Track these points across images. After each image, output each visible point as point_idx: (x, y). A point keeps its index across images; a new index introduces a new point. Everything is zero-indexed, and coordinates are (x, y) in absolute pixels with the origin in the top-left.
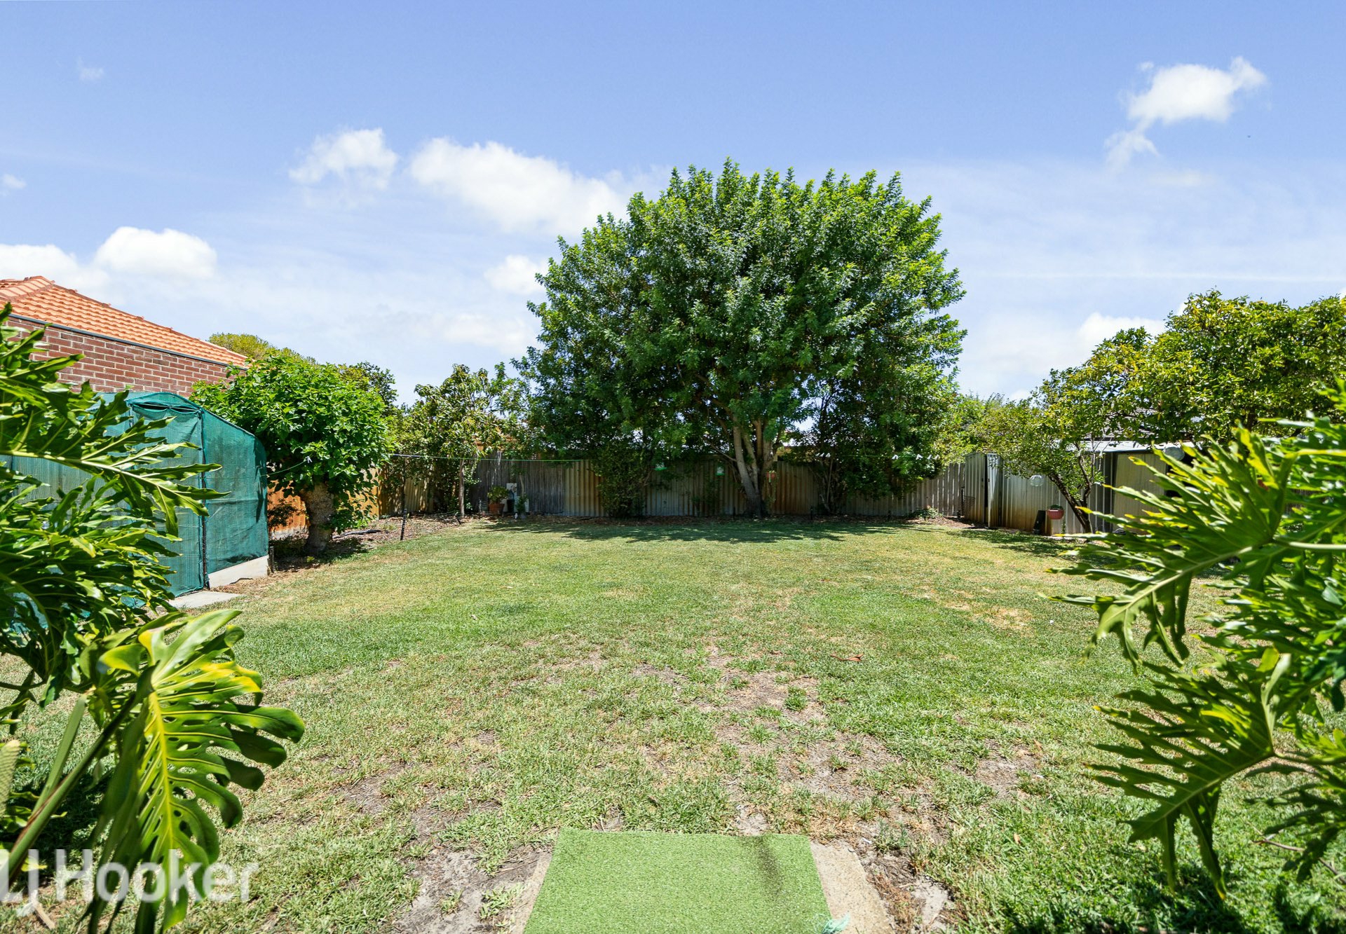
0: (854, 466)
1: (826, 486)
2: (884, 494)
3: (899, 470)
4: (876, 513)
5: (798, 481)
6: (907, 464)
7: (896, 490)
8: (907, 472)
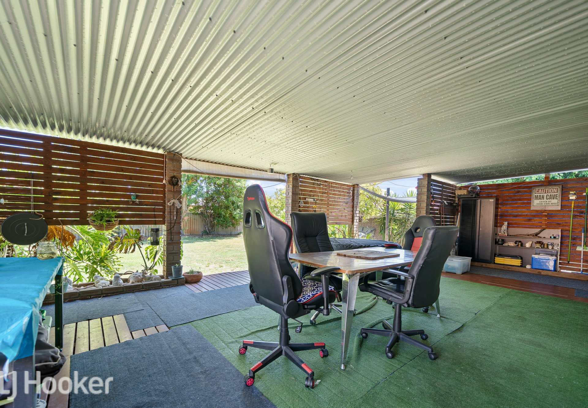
0: (219, 215)
1: (208, 223)
2: (229, 226)
3: (235, 217)
4: (226, 234)
5: (196, 221)
6: (238, 215)
7: (233, 224)
8: (238, 218)
